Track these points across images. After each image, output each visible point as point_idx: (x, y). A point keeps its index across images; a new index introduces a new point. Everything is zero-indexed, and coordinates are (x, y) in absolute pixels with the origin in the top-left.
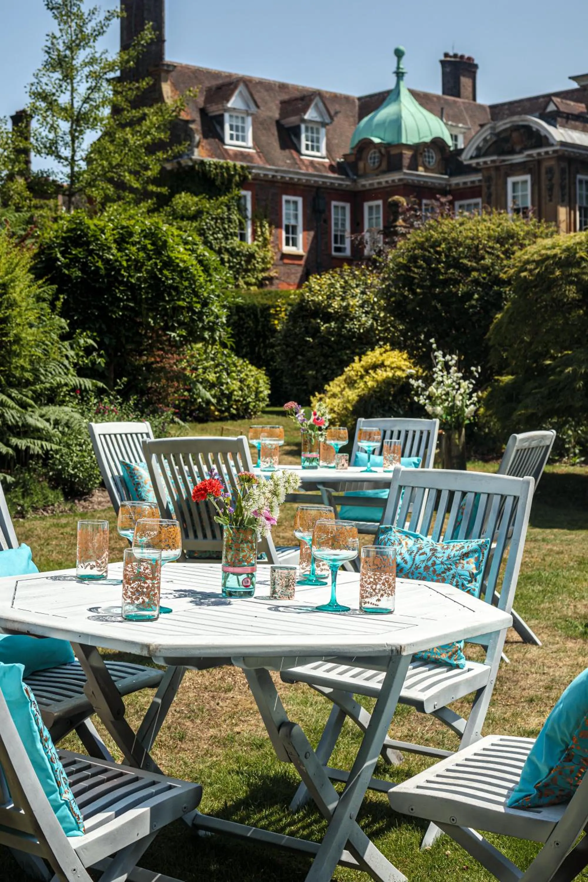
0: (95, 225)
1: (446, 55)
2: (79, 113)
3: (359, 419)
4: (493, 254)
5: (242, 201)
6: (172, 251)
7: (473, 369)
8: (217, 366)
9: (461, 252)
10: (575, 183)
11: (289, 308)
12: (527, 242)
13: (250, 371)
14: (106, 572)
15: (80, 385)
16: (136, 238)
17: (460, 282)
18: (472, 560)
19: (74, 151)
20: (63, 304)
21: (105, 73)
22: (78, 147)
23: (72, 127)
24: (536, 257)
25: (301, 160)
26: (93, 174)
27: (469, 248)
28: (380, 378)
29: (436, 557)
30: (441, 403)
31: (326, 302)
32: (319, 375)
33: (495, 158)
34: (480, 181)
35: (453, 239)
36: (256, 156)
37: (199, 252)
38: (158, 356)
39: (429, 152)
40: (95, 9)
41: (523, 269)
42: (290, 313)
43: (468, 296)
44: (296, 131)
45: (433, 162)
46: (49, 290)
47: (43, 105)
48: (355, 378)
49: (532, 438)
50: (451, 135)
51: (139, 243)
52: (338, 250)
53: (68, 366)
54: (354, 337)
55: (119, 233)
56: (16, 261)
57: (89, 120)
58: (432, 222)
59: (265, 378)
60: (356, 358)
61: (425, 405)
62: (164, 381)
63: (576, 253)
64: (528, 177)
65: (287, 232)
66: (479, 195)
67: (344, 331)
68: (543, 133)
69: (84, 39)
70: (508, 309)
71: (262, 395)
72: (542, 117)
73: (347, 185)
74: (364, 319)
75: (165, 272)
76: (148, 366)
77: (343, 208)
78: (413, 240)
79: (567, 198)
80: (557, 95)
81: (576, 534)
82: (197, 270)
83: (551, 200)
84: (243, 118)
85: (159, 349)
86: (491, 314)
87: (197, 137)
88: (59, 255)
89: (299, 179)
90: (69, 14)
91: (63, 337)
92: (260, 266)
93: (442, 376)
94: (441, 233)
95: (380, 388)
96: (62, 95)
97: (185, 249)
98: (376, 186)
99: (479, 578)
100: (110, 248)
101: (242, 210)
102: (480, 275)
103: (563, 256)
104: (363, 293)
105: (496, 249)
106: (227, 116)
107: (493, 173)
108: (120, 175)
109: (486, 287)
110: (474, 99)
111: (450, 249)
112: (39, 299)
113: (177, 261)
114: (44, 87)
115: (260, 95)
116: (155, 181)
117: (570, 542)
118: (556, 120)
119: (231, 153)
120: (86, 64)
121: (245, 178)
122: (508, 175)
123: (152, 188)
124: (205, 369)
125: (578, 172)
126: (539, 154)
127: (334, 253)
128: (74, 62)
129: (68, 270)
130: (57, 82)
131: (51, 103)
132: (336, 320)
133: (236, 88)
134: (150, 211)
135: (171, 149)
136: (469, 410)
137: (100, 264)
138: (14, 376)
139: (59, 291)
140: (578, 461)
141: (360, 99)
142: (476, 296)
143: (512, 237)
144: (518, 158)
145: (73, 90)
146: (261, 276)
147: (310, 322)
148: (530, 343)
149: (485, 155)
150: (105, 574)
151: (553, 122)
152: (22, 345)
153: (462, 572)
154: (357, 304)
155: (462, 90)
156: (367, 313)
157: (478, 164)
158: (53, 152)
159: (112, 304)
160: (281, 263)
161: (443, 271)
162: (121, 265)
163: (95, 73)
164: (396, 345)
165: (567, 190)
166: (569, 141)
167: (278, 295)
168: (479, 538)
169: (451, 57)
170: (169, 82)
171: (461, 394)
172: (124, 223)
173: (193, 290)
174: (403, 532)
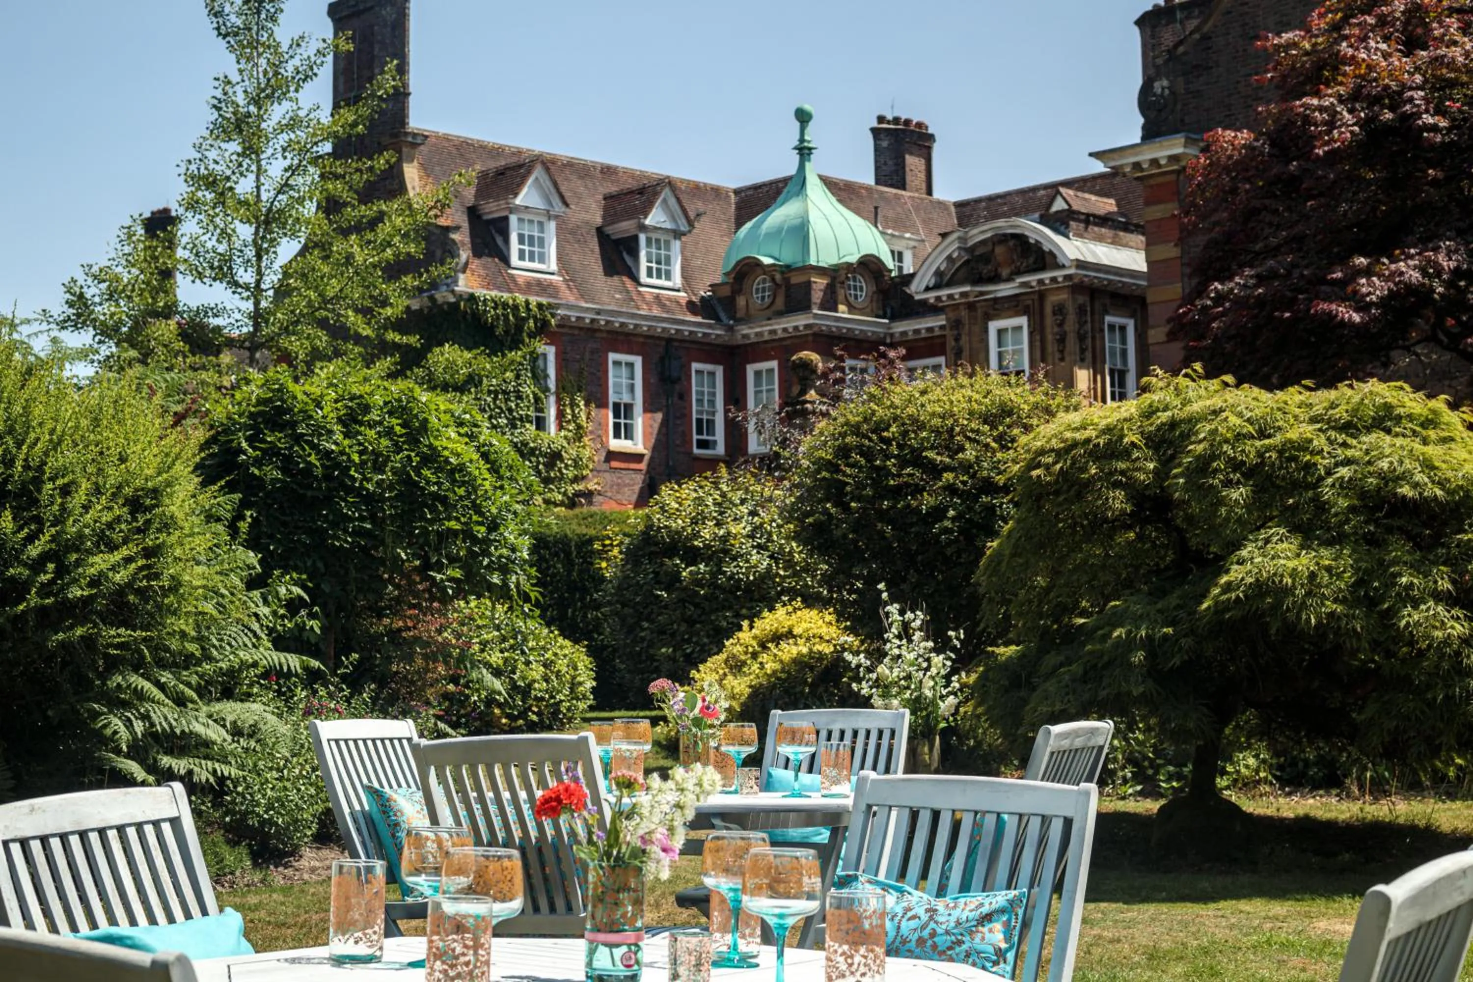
0: (305, 393)
1: (881, 119)
2: (270, 210)
3: (773, 712)
4: (978, 442)
5: (540, 362)
6: (436, 438)
7: (951, 633)
8: (504, 639)
9: (923, 439)
10: (1102, 330)
11: (627, 540)
12: (1035, 421)
13: (561, 647)
14: (381, 948)
15: (281, 665)
16: (374, 416)
17: (924, 489)
18: (998, 926)
19: (260, 273)
20: (251, 526)
21: (316, 144)
22: (267, 267)
23: (256, 233)
24: (1055, 443)
25: (639, 293)
26: (292, 312)
27: (937, 432)
28: (786, 657)
29: (936, 922)
30: (899, 693)
31: (689, 530)
32: (678, 654)
33: (967, 288)
34: (942, 327)
35: (910, 417)
36: (563, 287)
37: (482, 438)
38: (410, 617)
39: (855, 279)
40: (302, 38)
41: (1033, 464)
42: (628, 548)
43: (938, 513)
44: (630, 245)
45: (862, 296)
46: (227, 503)
47: (210, 196)
48: (743, 658)
49: (1076, 733)
50: (893, 252)
51: (380, 423)
52: (703, 444)
53: (259, 632)
54: (739, 588)
55: (346, 407)
56: (176, 450)
57: (286, 223)
58: (873, 389)
59: (587, 660)
60: (745, 624)
61: (871, 696)
62: (419, 661)
63: (1122, 437)
64: (1023, 321)
65: (617, 415)
66: (941, 352)
67: (721, 579)
68: (1046, 247)
69: (280, 88)
70: (1010, 532)
71: (581, 688)
72: (1045, 220)
73: (718, 336)
74: (755, 558)
75: (426, 472)
76: (394, 634)
77: (712, 374)
78: (841, 420)
79: (1089, 355)
80: (1068, 184)
81: (1139, 911)
82: (480, 470)
83: (1062, 359)
84: (541, 224)
85: (414, 607)
86: (979, 544)
87: (464, 255)
88: (244, 445)
89: (636, 326)
90: (254, 44)
91: (252, 584)
92: (570, 473)
93: (899, 647)
94: (889, 408)
95: (789, 672)
96: (242, 179)
97: (459, 434)
98: (767, 337)
99: (1010, 956)
100: (330, 432)
101: (539, 377)
102: (957, 477)
103: (1101, 441)
104: (753, 513)
105: (984, 434)
106: (513, 219)
107: (964, 313)
108: (339, 315)
109: (970, 497)
110: (929, 192)
111: (905, 434)
112: (210, 517)
113: (446, 453)
114: (212, 166)
115: (571, 185)
116: (399, 326)
117: (1131, 924)
118: (1067, 226)
119: (520, 281)
120: (282, 128)
121: (545, 323)
122: (988, 317)
123: (392, 336)
124: (484, 644)
125: (1107, 312)
126: (1041, 282)
127: (696, 451)
128: (264, 125)
129: (260, 470)
130: (234, 157)
131: (222, 194)
132: (708, 560)
133: (529, 172)
134: (392, 376)
135: (427, 271)
136: (947, 705)
137: (313, 459)
138: (167, 649)
139: (245, 504)
140: (1130, 791)
141: (737, 192)
142: (951, 513)
143: (1010, 414)
144: (1005, 290)
145: (260, 172)
146: (571, 490)
147: (662, 564)
148: (1047, 590)
149: (949, 284)
150: (378, 953)
151: (1062, 228)
152: (182, 595)
153: (980, 947)
154: (744, 532)
155: (909, 177)
156: (759, 547)
157: (938, 299)
158: (225, 275)
159: (335, 525)
160: (605, 466)
161: (894, 470)
162: (349, 459)
163: (299, 142)
164: (811, 601)
165: (1089, 341)
166: (1090, 259)
167: (606, 520)
168: (1008, 887)
169: (889, 122)
170: (415, 163)
171: (932, 678)
172: (355, 390)
173: (473, 502)
174: (877, 883)
